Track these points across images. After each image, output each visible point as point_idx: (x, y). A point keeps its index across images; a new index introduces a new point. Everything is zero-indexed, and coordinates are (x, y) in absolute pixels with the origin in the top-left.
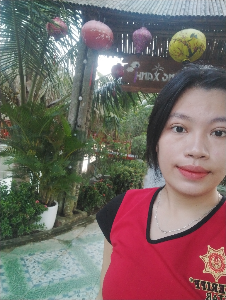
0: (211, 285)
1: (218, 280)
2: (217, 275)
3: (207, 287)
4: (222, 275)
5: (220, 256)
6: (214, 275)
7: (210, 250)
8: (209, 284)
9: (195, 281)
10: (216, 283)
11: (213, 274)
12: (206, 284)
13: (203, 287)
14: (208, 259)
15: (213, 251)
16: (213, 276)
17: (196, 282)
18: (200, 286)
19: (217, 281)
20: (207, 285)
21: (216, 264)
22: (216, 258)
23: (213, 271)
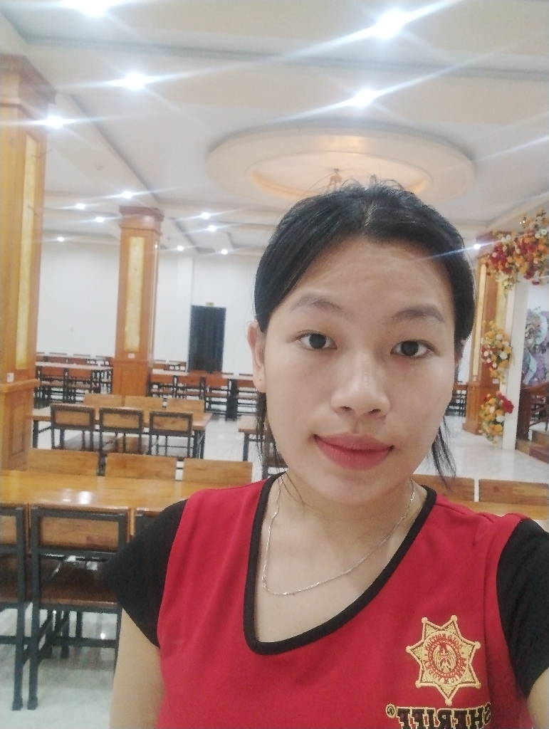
0: (435, 715)
1: (453, 700)
2: (449, 689)
3: (426, 723)
4: (459, 686)
5: (450, 640)
6: (441, 688)
7: (428, 628)
8: (431, 713)
9: (400, 712)
10: (448, 707)
11: (439, 686)
12: (426, 715)
13: (417, 724)
14: (427, 652)
15: (434, 631)
16: (441, 691)
17: (402, 714)
18: (412, 723)
19: (449, 702)
20: (426, 718)
21: (444, 660)
22: (443, 646)
23: (439, 680)
